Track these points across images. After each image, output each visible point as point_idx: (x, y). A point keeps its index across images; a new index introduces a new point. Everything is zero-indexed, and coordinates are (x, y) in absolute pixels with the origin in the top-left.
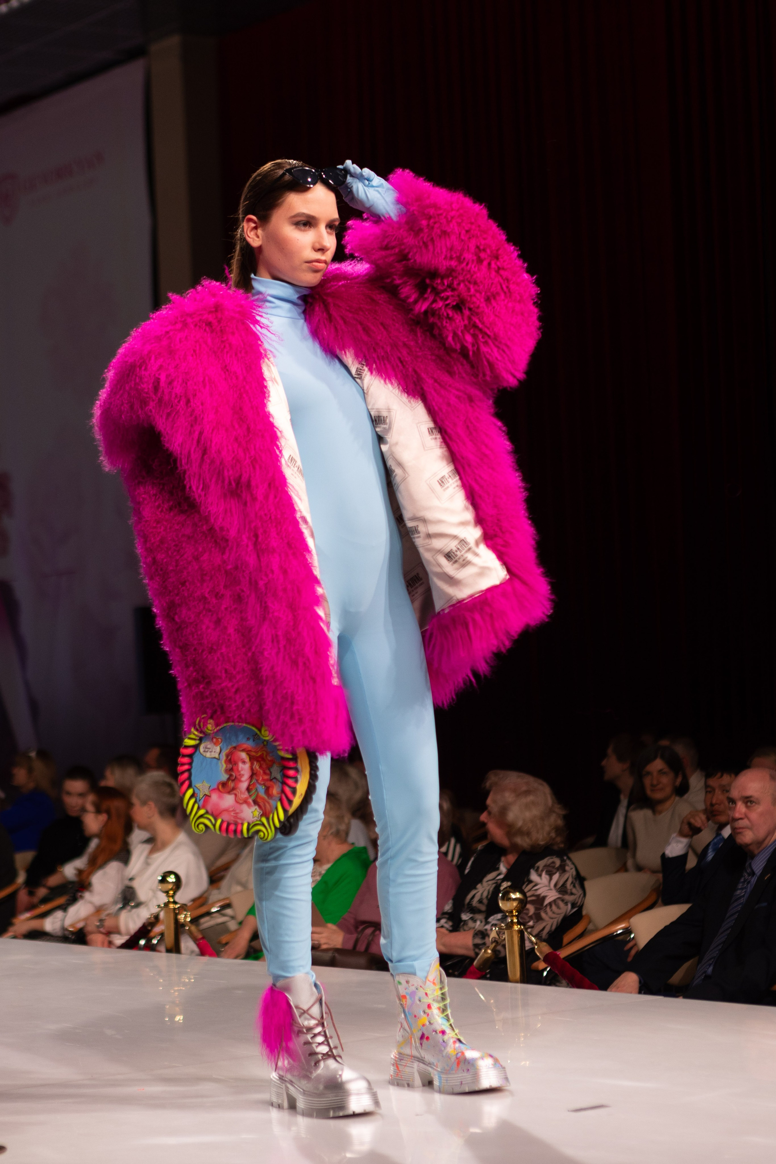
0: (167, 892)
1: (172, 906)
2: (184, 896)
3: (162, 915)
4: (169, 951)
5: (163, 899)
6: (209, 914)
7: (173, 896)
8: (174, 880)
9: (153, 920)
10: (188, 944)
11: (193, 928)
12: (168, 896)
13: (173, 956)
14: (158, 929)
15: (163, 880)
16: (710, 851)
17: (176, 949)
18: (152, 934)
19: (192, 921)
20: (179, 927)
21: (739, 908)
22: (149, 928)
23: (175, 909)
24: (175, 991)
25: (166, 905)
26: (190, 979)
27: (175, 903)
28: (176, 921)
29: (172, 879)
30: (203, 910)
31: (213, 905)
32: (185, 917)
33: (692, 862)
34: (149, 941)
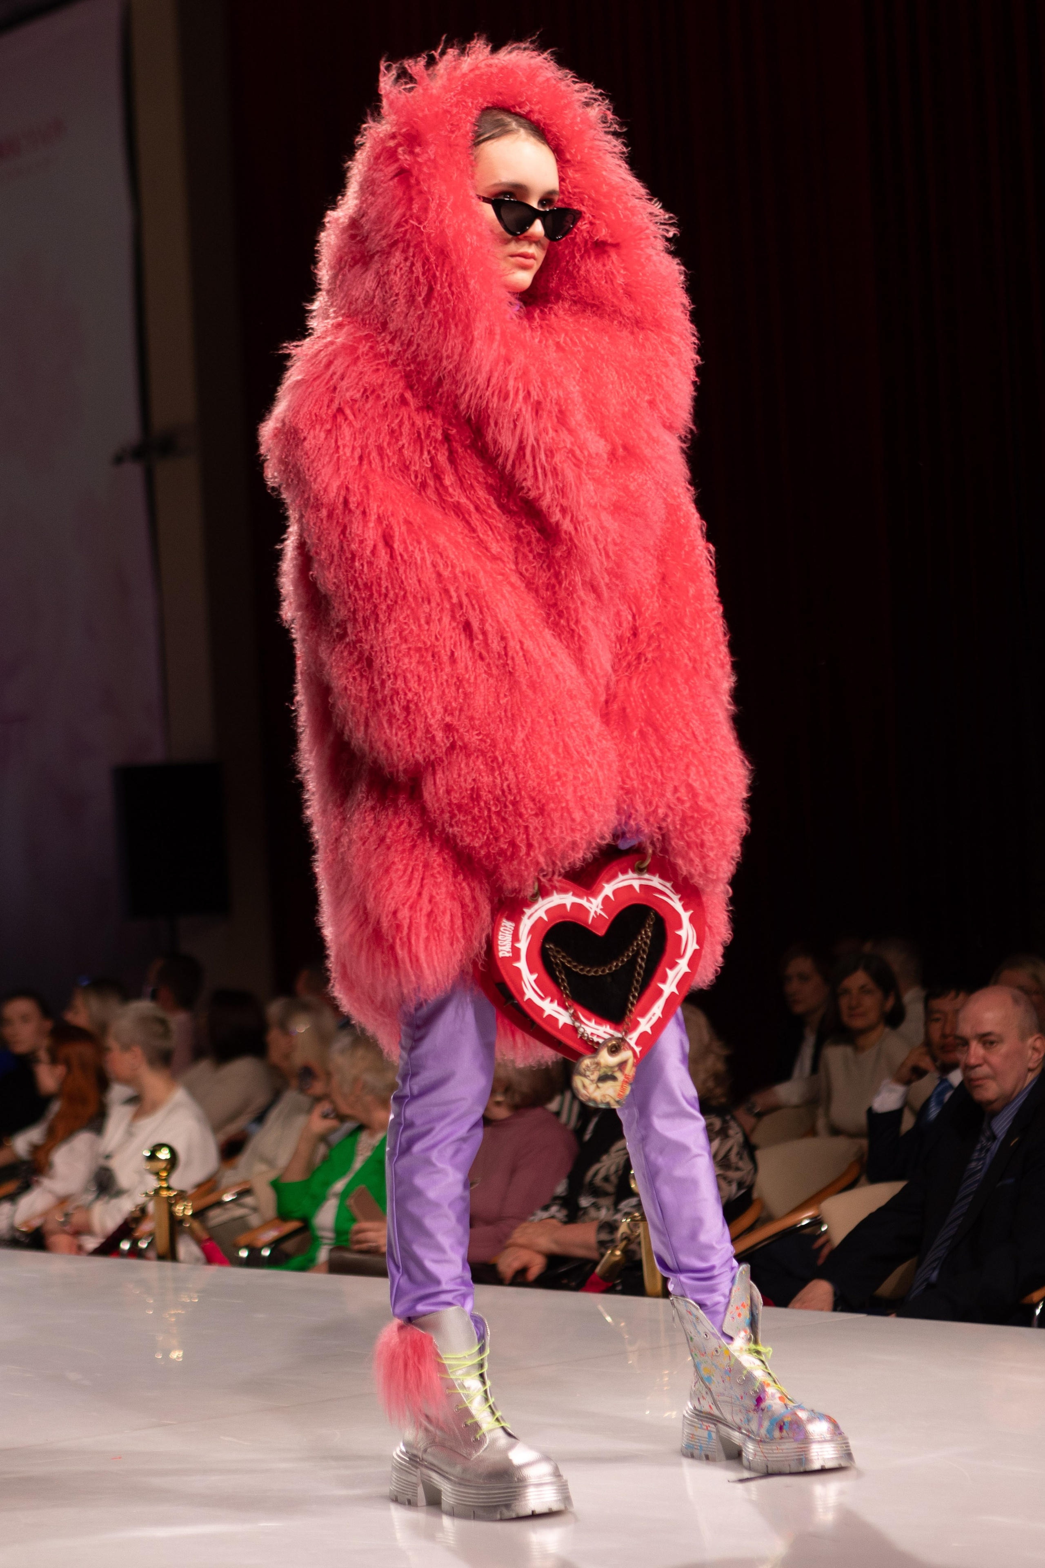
0: (157, 1174)
1: (164, 1194)
2: (183, 1179)
3: (151, 1207)
4: (161, 1257)
5: (152, 1183)
6: (220, 1204)
7: (166, 1179)
8: (168, 1156)
9: (138, 1214)
10: (187, 1248)
11: (196, 1225)
12: (160, 1179)
13: (168, 1265)
14: (146, 1226)
15: (153, 1157)
16: (933, 1104)
17: (170, 1255)
18: (137, 1234)
19: (194, 1215)
20: (175, 1225)
21: (974, 1188)
22: (134, 1226)
23: (169, 1197)
24: (171, 1315)
25: (157, 1191)
26: (191, 1298)
27: (169, 1188)
28: (172, 1216)
29: (164, 1154)
30: (211, 1199)
31: (225, 1191)
32: (184, 1210)
33: (908, 1122)
34: (134, 1243)
